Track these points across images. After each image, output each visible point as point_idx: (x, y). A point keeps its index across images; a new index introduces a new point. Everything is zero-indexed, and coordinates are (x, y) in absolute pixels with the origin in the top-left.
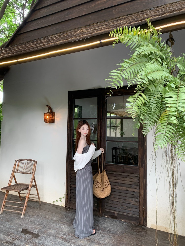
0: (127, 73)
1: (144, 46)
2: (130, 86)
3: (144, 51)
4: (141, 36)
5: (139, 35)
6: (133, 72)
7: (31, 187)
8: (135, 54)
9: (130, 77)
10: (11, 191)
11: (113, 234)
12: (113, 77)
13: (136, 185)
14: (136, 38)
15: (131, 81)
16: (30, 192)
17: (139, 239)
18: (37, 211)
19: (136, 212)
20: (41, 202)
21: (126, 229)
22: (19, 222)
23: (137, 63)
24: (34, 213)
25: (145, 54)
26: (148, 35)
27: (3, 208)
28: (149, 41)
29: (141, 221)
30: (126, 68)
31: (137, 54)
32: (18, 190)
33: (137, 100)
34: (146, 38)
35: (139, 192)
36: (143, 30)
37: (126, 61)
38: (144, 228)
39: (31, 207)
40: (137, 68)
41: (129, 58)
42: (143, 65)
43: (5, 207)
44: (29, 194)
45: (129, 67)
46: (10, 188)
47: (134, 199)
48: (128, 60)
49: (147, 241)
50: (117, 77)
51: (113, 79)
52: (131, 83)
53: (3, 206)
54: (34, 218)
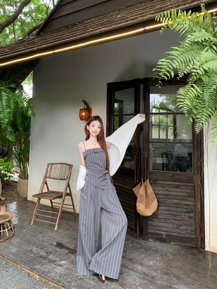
0: (178, 62)
1: (196, 31)
2: (181, 77)
3: (197, 37)
4: (192, 21)
5: (191, 19)
6: (184, 61)
7: (65, 195)
8: (186, 41)
9: (181, 66)
10: (43, 198)
11: (161, 255)
12: (161, 67)
13: (190, 196)
14: (187, 23)
15: (182, 71)
16: (64, 201)
17: (195, 263)
18: (72, 224)
19: (190, 231)
20: (76, 213)
21: (179, 251)
22: (53, 235)
23: (188, 51)
24: (69, 225)
25: (198, 41)
26: (200, 19)
27: (34, 218)
28: (202, 26)
29: (197, 242)
30: (177, 57)
31: (189, 41)
32: (51, 198)
33: (188, 92)
34: (198, 23)
35: (194, 204)
36: (195, 14)
37: (175, 49)
38: (202, 251)
39: (65, 219)
40: (188, 57)
41: (178, 45)
42: (195, 53)
43: (37, 217)
44: (63, 204)
45: (179, 55)
46: (42, 195)
47: (187, 214)
48: (178, 47)
49: (206, 267)
50: (166, 67)
51: (161, 68)
52: (183, 73)
53: (35, 215)
54: (69, 231)
